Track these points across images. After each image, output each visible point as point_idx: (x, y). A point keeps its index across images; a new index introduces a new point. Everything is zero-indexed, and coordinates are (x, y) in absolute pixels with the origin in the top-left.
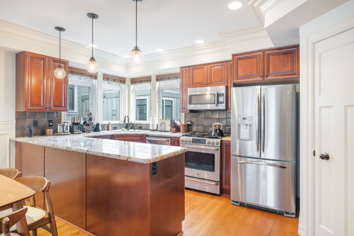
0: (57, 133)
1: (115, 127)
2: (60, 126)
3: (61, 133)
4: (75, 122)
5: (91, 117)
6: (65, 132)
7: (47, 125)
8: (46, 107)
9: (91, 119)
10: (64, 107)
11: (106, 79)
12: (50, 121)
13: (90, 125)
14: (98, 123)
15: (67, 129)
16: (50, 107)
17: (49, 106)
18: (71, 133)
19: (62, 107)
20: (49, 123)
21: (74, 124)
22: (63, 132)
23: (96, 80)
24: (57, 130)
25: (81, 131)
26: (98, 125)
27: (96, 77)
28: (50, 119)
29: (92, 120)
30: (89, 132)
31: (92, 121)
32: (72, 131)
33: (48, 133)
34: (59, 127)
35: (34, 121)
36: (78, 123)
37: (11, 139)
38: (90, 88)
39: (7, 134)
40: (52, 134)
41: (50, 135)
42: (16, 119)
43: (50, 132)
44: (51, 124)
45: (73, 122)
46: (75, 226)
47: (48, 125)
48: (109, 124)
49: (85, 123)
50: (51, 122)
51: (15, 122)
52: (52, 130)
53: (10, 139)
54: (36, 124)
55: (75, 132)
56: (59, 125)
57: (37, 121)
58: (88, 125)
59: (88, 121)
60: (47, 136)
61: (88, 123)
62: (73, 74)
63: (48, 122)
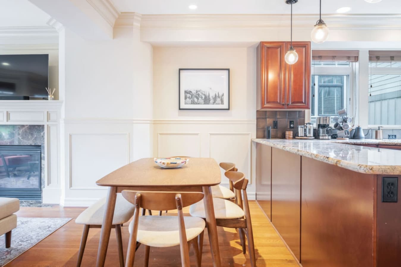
0: (298, 136)
1: (393, 135)
2: (302, 128)
3: (303, 136)
4: (321, 123)
5: (345, 116)
6: (308, 136)
7: (287, 126)
8: (283, 103)
9: (345, 121)
10: (305, 103)
11: (375, 58)
12: (291, 122)
13: (343, 129)
14: (359, 126)
15: (309, 133)
16: (288, 103)
17: (286, 103)
18: (315, 138)
19: (302, 103)
20: (290, 124)
21: (319, 126)
22: (306, 135)
23: (357, 64)
24: (298, 133)
25: (329, 136)
26: (358, 129)
27: (356, 59)
28: (292, 120)
29: (347, 122)
30: (342, 138)
31: (346, 124)
32: (316, 136)
33: (287, 136)
34: (300, 129)
35: (274, 122)
36: (325, 125)
37: (253, 140)
38: (349, 75)
39: (248, 135)
40: (292, 138)
41: (289, 138)
42: (257, 119)
43: (289, 135)
44: (292, 126)
45: (319, 124)
46: (292, 252)
47: (289, 127)
48: (379, 129)
49: (336, 125)
50: (293, 123)
51: (255, 122)
52: (292, 132)
53: (251, 140)
54: (275, 125)
55: (321, 137)
56: (300, 126)
57: (277, 121)
58: (341, 129)
59: (341, 122)
60: (287, 139)
61: (341, 126)
62: (321, 59)
63: (288, 124)
